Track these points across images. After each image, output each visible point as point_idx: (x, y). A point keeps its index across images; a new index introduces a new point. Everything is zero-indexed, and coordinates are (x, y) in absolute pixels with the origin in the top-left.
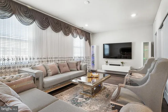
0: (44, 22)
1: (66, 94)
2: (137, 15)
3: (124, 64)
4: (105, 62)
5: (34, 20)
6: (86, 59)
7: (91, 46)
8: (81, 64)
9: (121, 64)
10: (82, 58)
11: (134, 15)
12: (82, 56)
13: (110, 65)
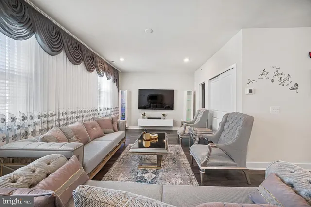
0: (54, 39)
1: (119, 175)
2: (190, 60)
3: (166, 117)
4: (142, 115)
5: (34, 32)
6: (114, 111)
7: (120, 91)
8: (118, 120)
9: (162, 116)
10: (109, 111)
11: (186, 60)
12: (109, 106)
13: (148, 118)
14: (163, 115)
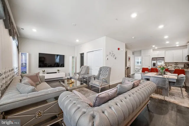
3: (60, 72)
4: (42, 72)
7: (20, 53)
13: (47, 73)
14: (58, 70)
